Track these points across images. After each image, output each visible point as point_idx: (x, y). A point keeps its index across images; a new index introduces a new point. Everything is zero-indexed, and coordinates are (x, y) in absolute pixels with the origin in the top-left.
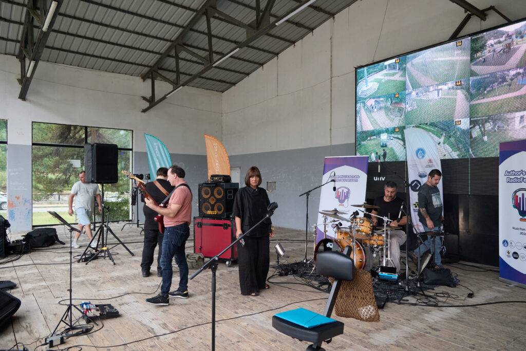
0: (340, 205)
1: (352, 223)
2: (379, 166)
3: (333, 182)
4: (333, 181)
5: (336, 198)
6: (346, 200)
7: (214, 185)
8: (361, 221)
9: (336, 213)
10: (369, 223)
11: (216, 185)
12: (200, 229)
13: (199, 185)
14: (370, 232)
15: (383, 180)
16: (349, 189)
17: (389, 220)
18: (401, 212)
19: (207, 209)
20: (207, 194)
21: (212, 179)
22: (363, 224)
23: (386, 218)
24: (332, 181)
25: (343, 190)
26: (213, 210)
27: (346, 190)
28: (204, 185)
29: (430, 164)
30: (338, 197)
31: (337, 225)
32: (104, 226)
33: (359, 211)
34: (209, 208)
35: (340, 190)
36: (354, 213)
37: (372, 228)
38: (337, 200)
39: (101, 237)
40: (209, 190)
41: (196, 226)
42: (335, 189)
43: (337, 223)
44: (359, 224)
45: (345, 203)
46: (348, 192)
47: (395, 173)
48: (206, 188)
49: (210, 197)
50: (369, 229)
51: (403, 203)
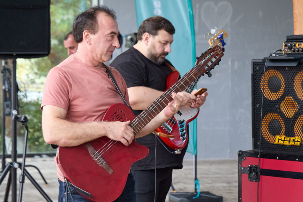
7: (295, 64)
11: (299, 64)
12: (254, 184)
13: (255, 64)
19: (275, 131)
20: (274, 89)
21: (290, 48)
26: (290, 133)
28: (267, 64)
32: (16, 165)
34: (281, 128)
39: (10, 193)
40: (281, 77)
41: (245, 176)
48: (272, 72)
49: (282, 98)
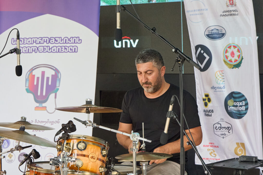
0: (37, 108)
1: (60, 150)
2: (118, 15)
3: (14, 54)
4: (16, 51)
5: (28, 91)
6: (52, 96)
8: (81, 146)
9: (22, 129)
10: (99, 149)
14: (102, 170)
15: (134, 46)
16: (57, 71)
17: (144, 140)
18: (168, 120)
22: (84, 153)
23: (137, 134)
24: (11, 52)
25: (43, 73)
27: (49, 73)
29: (231, 8)
30: (32, 89)
31: (28, 157)
33: (75, 122)
35: (37, 73)
36: (64, 127)
37: (106, 159)
38: (31, 96)
42: (19, 71)
43: (28, 151)
44: (76, 152)
45: (50, 103)
46: (55, 78)
47: (154, 30)
50: (99, 163)
51: (172, 99)
